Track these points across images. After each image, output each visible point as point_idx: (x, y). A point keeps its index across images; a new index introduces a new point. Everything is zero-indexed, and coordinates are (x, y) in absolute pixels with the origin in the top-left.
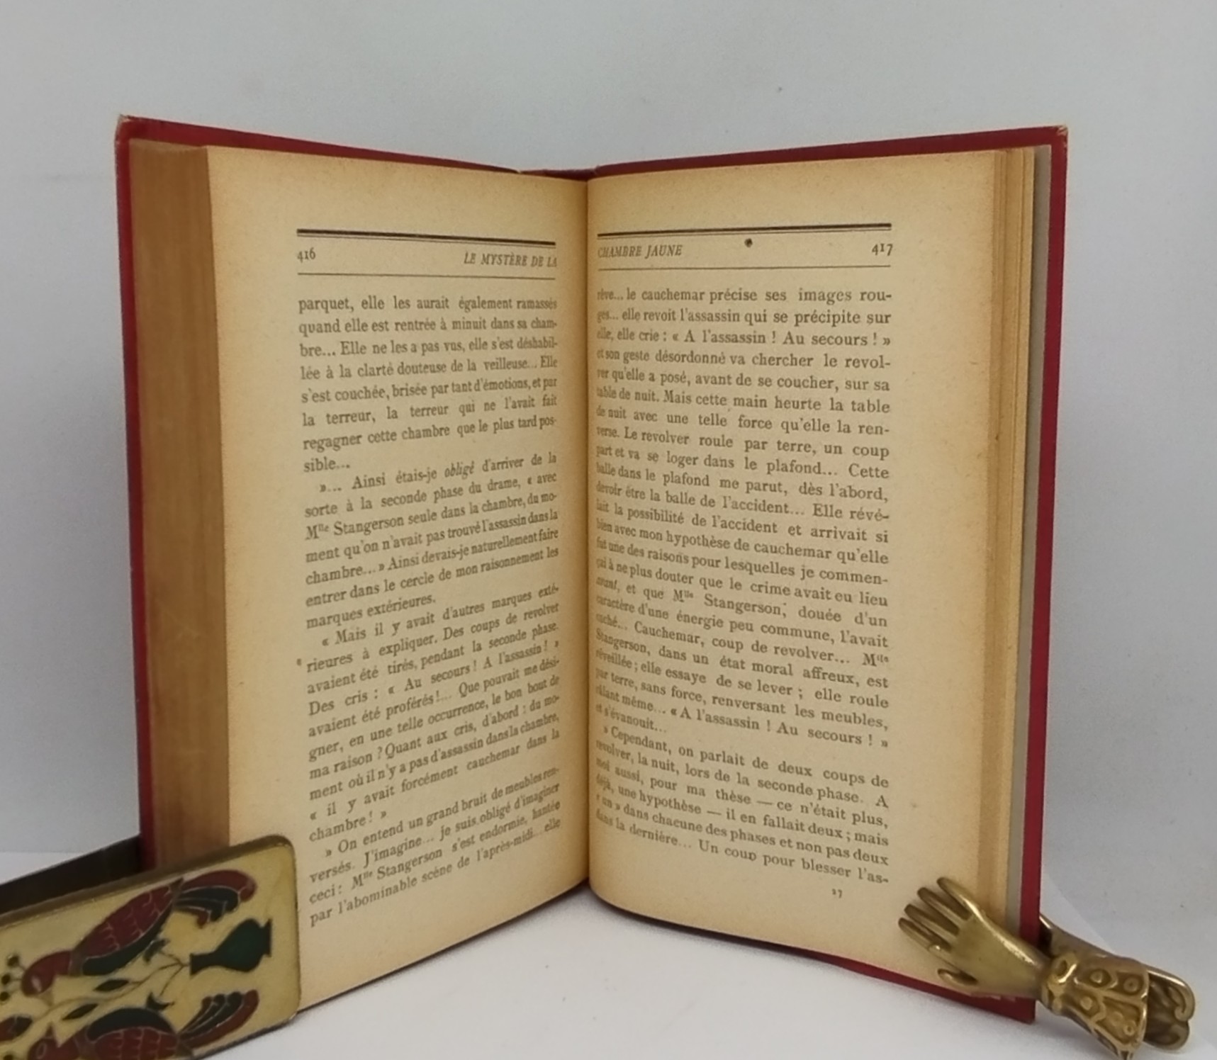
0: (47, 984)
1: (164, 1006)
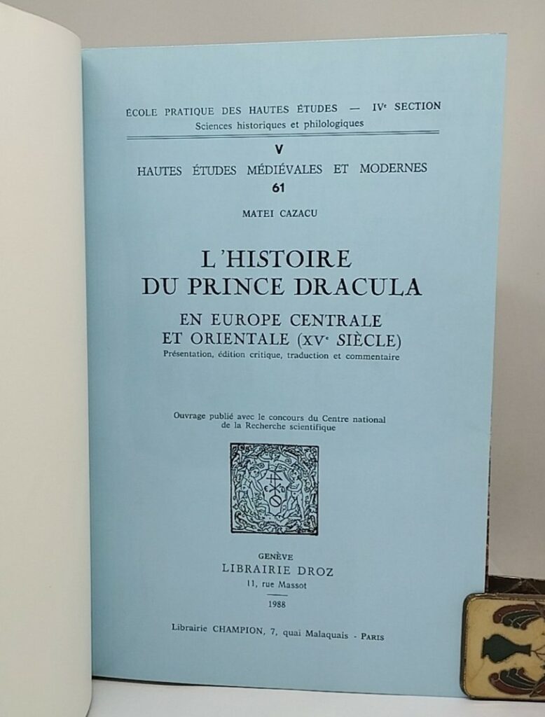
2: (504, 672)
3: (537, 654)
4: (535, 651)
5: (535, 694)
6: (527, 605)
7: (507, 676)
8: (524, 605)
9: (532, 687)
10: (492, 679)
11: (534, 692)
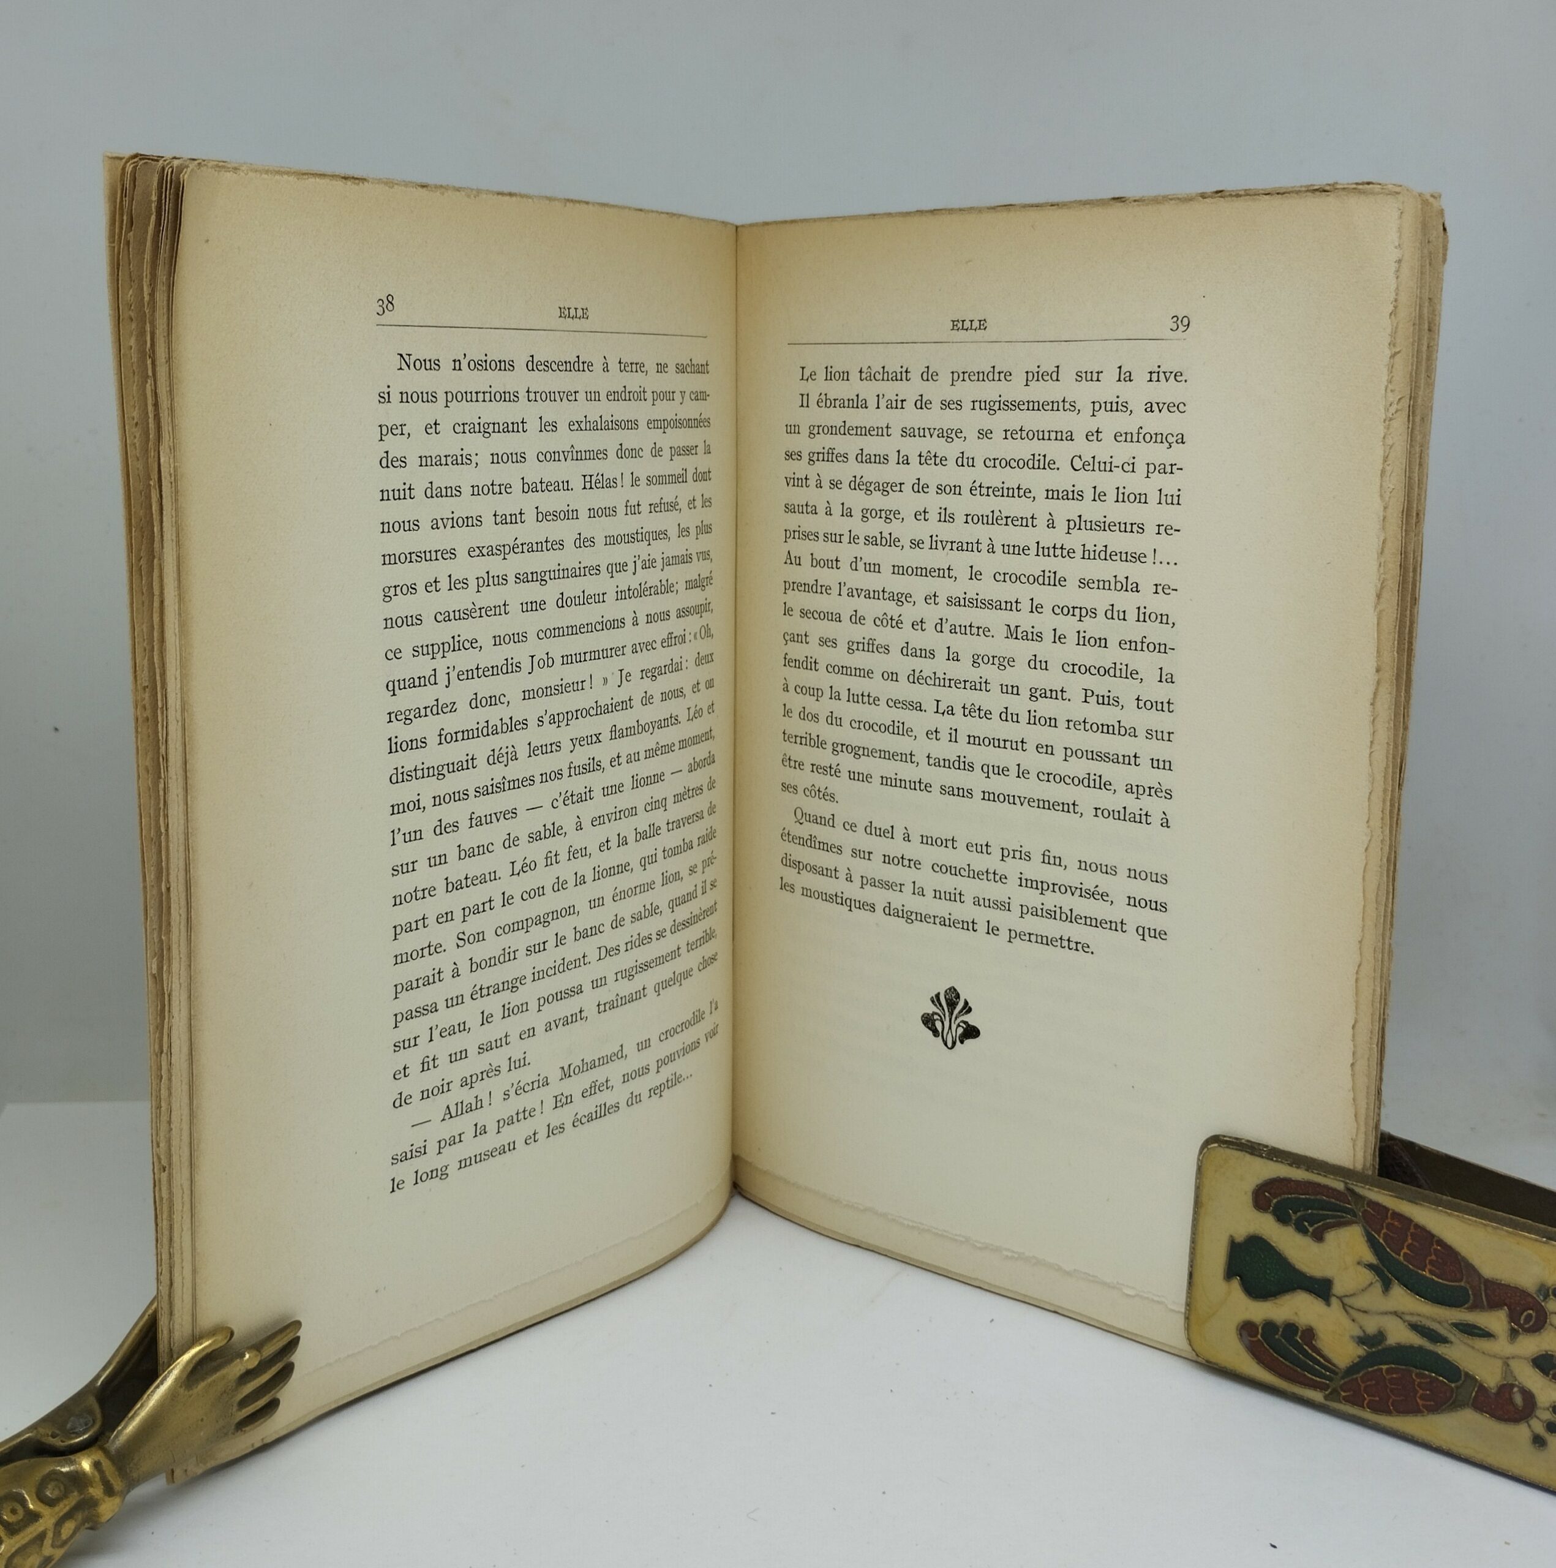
0: (1506, 1389)
1: (1370, 1267)
2: (1270, 1326)
3: (1344, 1305)
4: (1340, 1298)
5: (1333, 1395)
6: (1326, 1187)
7: (1277, 1337)
8: (1319, 1185)
9: (1330, 1379)
10: (1244, 1333)
11: (1334, 1391)
